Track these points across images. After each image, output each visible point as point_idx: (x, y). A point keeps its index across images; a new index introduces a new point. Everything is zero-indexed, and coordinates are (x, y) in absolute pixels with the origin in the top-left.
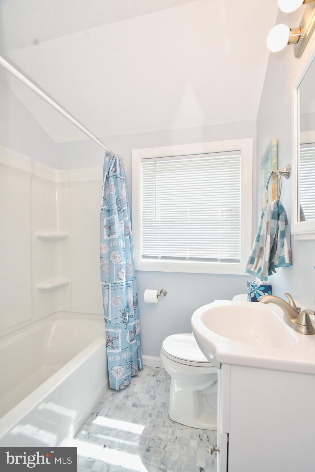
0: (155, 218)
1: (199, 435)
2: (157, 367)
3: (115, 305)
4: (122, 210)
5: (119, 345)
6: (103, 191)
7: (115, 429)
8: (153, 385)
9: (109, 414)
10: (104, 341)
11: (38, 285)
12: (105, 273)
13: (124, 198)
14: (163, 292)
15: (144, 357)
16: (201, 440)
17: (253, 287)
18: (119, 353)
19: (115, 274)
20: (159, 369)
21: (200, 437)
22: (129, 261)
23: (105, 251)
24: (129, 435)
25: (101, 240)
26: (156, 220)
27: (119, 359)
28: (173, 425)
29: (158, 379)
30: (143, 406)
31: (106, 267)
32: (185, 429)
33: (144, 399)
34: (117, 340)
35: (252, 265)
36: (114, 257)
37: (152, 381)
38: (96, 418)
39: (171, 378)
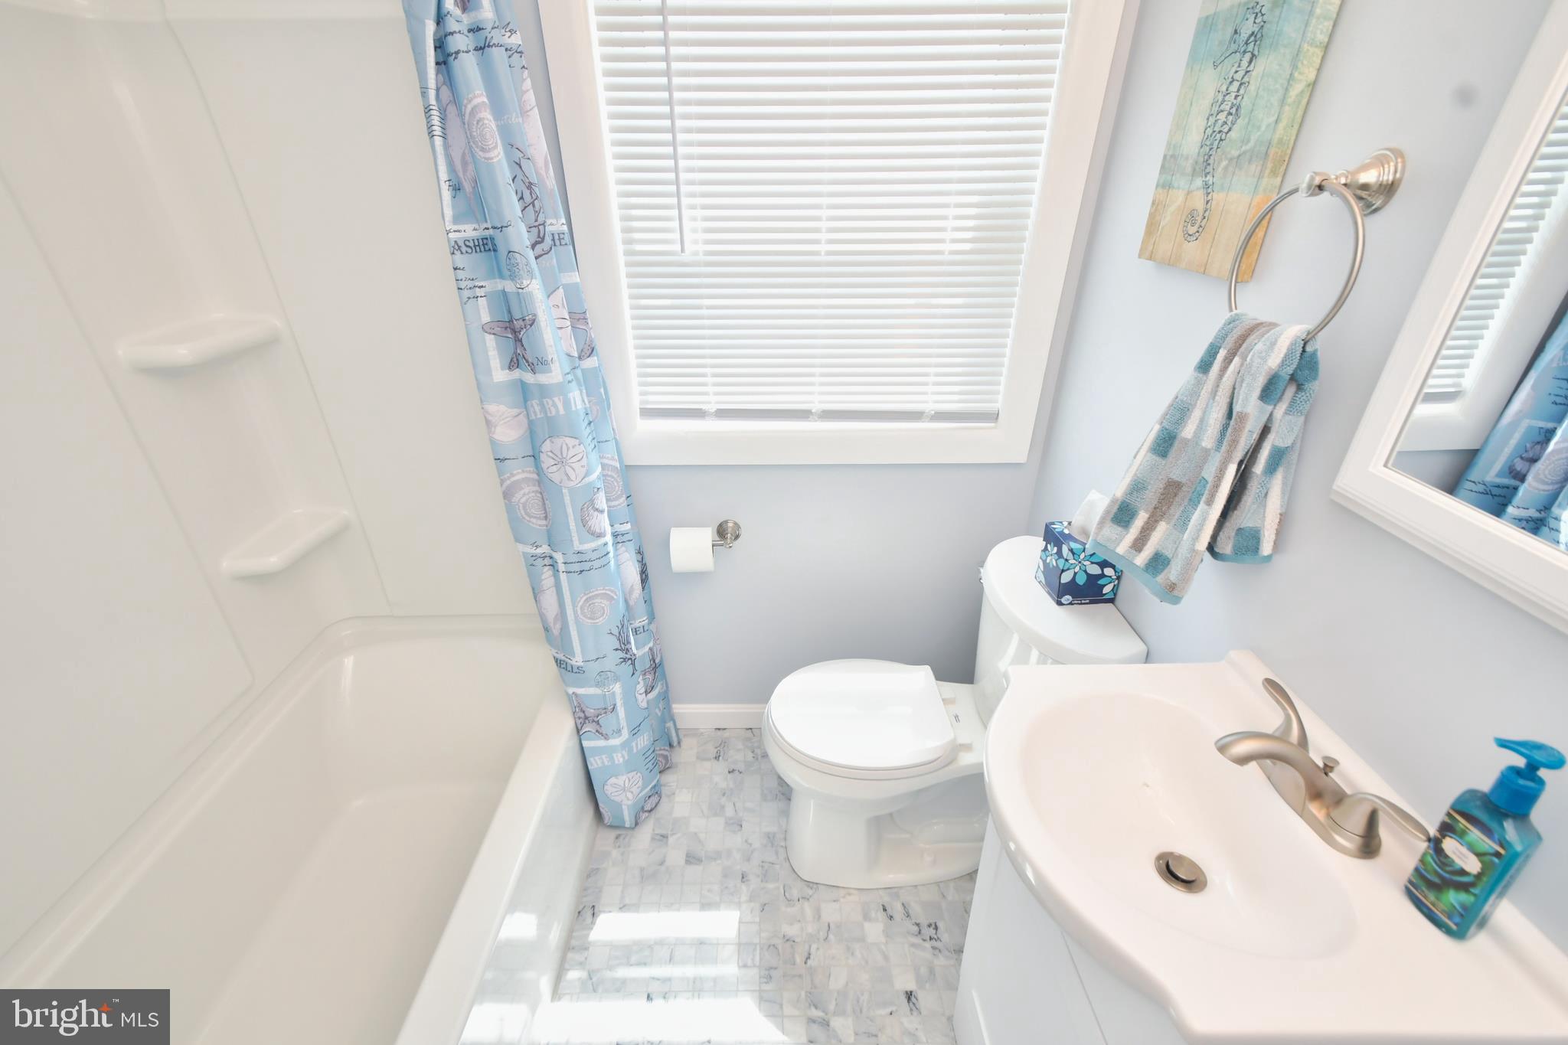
0: (683, 250)
1: (883, 906)
2: (719, 729)
3: (589, 621)
4: (548, 240)
5: (619, 723)
6: (438, 141)
7: (661, 943)
8: (723, 785)
9: (627, 901)
10: (568, 724)
11: (234, 562)
12: (527, 514)
13: (543, 172)
14: (730, 530)
15: (678, 708)
16: (891, 917)
17: (1073, 554)
18: (624, 745)
19: (575, 519)
20: (726, 734)
21: (885, 910)
22: (610, 456)
23: (509, 433)
24: (702, 948)
25: (481, 389)
26: (686, 257)
27: (624, 758)
28: (810, 892)
29: (732, 767)
30: (717, 856)
31: (526, 490)
32: (844, 897)
33: (712, 833)
34: (610, 715)
35: (1120, 529)
36: (561, 462)
37: (717, 774)
38: (593, 923)
39: (767, 755)
